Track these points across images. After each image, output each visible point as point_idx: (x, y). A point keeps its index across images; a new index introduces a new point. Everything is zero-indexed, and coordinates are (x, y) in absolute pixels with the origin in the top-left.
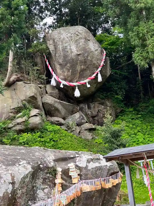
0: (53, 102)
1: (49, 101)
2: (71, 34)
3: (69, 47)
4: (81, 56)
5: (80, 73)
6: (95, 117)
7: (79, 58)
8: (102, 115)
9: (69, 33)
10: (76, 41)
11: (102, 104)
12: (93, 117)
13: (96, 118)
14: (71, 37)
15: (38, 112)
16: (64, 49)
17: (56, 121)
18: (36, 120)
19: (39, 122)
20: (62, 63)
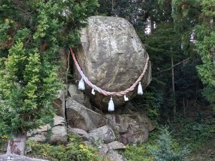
0: (80, 108)
1: (75, 108)
2: (112, 27)
3: (108, 42)
4: (123, 55)
5: (117, 76)
6: (124, 133)
7: (120, 57)
8: (132, 132)
9: (110, 25)
10: (118, 36)
11: (134, 118)
12: (122, 133)
13: (125, 136)
14: (112, 30)
15: (63, 121)
16: (102, 44)
17: (79, 134)
18: (60, 132)
19: (65, 133)
20: (96, 60)
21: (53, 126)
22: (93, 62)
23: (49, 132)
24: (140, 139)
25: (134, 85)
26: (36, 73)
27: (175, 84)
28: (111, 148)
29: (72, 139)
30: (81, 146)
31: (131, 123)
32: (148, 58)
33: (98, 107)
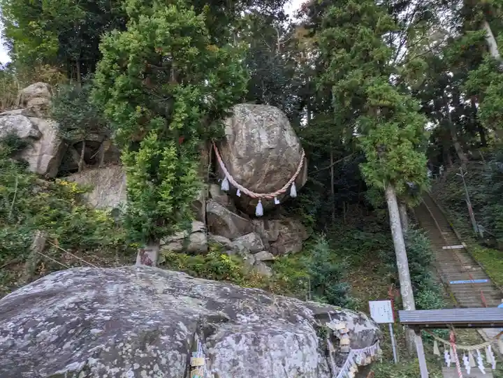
0: (223, 212)
1: (217, 211)
2: (262, 117)
3: (257, 136)
4: (274, 150)
5: (266, 175)
6: (274, 242)
7: (271, 153)
8: (284, 241)
9: (259, 114)
10: (268, 128)
11: (286, 224)
12: (271, 242)
13: (275, 245)
14: (262, 121)
15: (203, 227)
16: (249, 136)
17: (221, 242)
18: (199, 239)
19: (205, 242)
20: (242, 156)
21: (191, 233)
22: (239, 158)
23: (186, 240)
24: (293, 249)
25: (287, 186)
26: (172, 171)
27: (334, 185)
28: (258, 259)
29: (213, 249)
30: (224, 256)
31: (282, 231)
32: (304, 154)
33: (245, 212)
